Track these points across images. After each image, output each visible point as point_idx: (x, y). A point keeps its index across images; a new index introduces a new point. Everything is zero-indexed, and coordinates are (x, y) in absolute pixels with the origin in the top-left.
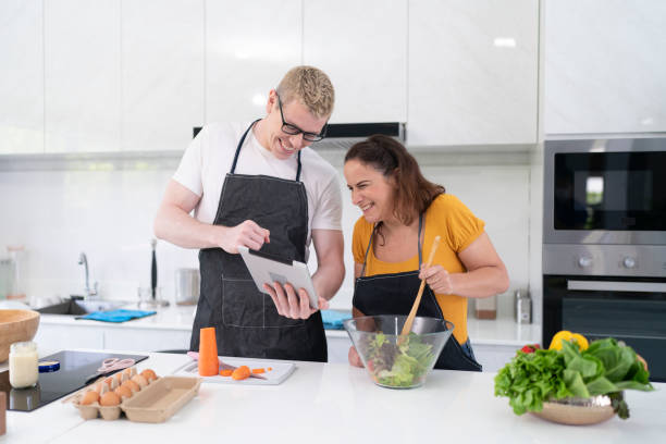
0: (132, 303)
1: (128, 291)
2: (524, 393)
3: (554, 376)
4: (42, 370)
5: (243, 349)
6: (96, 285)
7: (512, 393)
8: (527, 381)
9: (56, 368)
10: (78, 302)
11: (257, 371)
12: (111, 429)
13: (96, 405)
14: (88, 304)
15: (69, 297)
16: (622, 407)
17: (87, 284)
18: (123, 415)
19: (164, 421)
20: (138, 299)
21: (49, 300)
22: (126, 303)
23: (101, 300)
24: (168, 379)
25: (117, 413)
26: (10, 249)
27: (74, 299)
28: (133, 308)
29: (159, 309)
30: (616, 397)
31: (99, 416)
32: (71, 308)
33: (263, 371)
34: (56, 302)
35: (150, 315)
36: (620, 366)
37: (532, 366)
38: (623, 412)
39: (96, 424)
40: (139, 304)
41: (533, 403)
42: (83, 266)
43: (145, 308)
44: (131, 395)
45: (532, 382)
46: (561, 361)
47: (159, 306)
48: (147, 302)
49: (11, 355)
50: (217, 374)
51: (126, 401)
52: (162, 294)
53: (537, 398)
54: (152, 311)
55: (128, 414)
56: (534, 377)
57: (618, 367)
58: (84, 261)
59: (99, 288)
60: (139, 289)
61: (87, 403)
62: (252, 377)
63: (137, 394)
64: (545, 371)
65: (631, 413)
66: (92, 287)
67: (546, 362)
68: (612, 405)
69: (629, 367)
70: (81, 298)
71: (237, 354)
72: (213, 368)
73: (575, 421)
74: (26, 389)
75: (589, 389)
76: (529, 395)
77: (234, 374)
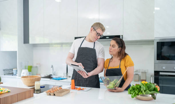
0: (62, 76)
1: (61, 73)
2: (133, 93)
3: (139, 90)
4: (41, 87)
5: (81, 84)
6: (55, 72)
7: (131, 93)
8: (133, 91)
9: (44, 87)
10: (51, 76)
11: (83, 89)
12: (52, 97)
13: (50, 92)
14: (53, 76)
15: (49, 75)
16: (154, 97)
17: (53, 72)
18: (54, 95)
19: (62, 96)
20: (63, 75)
21: (45, 75)
22: (61, 76)
23: (56, 75)
24: (64, 89)
25: (53, 94)
26: (37, 64)
27: (50, 75)
28: (63, 77)
29: (68, 78)
30: (153, 95)
31: (50, 95)
32: (50, 77)
33: (84, 89)
34: (46, 76)
35: (66, 79)
36: (152, 88)
37: (134, 88)
38: (154, 98)
39: (49, 96)
40: (64, 76)
41: (134, 95)
42: (52, 68)
43: (65, 77)
44: (56, 91)
45: (135, 91)
46: (140, 87)
47: (68, 77)
48: (66, 76)
49: (35, 84)
50: (75, 89)
51: (55, 92)
52: (69, 75)
53: (135, 94)
54: (66, 78)
55: (55, 94)
56: (135, 90)
57: (151, 88)
58: (52, 67)
59: (55, 73)
60: (64, 73)
61: (48, 92)
62: (81, 90)
63: (57, 91)
64: (137, 89)
65: (156, 99)
66: (54, 73)
67: (137, 87)
68: (152, 96)
69: (153, 88)
70: (52, 75)
71: (80, 86)
72: (74, 88)
73: (144, 100)
74: (38, 90)
75: (145, 93)
76: (134, 94)
77: (78, 89)
